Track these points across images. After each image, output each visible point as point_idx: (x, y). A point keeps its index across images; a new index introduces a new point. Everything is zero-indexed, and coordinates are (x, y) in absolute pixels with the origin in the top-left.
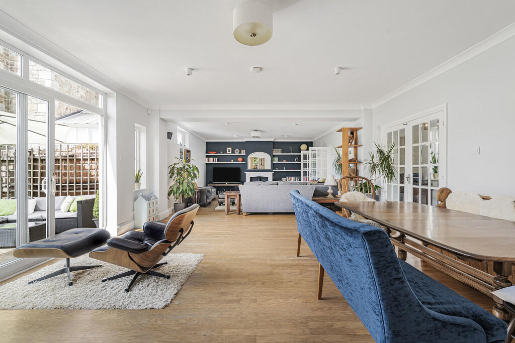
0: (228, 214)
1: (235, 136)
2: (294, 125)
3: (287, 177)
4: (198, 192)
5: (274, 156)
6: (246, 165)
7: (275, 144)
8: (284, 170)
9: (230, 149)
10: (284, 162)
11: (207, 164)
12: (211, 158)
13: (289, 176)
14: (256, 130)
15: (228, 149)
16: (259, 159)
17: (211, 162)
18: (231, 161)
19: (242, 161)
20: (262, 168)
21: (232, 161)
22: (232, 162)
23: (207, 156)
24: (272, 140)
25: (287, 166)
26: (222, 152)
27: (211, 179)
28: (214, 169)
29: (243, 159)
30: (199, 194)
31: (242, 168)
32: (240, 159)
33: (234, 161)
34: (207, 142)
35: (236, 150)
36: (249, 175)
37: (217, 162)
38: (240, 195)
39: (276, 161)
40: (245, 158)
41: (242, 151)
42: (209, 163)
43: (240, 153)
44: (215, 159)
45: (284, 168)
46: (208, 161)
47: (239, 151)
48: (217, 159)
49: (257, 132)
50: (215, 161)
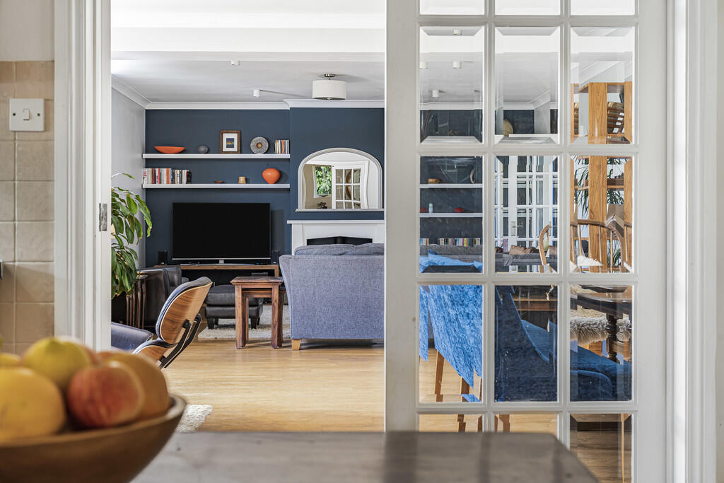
0: (243, 346)
1: (256, 93)
4: (142, 281)
6: (292, 193)
9: (235, 136)
10: (432, 184)
11: (147, 190)
12: (164, 171)
14: (331, 77)
15: (226, 136)
16: (339, 172)
17: (164, 185)
18: (237, 182)
19: (276, 182)
20: (349, 205)
21: (242, 179)
22: (242, 184)
23: (149, 163)
25: (443, 199)
26: (202, 149)
27: (165, 245)
28: (178, 208)
29: (281, 173)
30: (144, 286)
31: (275, 207)
32: (270, 174)
33: (247, 181)
34: (147, 111)
35: (258, 139)
36: (301, 232)
37: (184, 185)
38: (282, 287)
40: (286, 171)
41: (278, 144)
42: (157, 186)
43: (268, 152)
44: (177, 172)
45: (431, 205)
46: (154, 182)
47: (266, 145)
48: (185, 172)
49: (332, 82)
50: (178, 179)
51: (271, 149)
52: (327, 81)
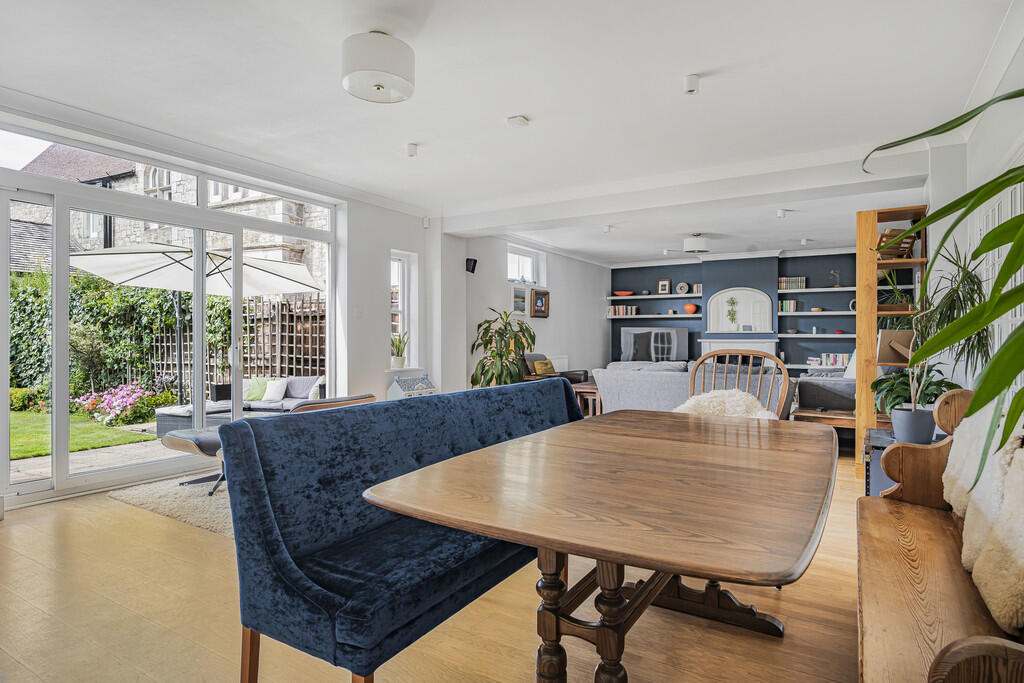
1: (665, 252)
2: (780, 213)
3: (824, 355)
5: (782, 297)
6: (704, 321)
7: (783, 265)
8: (814, 335)
9: (667, 283)
10: (815, 312)
11: (613, 320)
12: (621, 307)
13: (828, 351)
14: (697, 235)
15: (661, 283)
17: (622, 316)
18: (667, 313)
21: (671, 311)
22: (671, 315)
23: (614, 303)
24: (776, 253)
25: (822, 323)
26: (644, 292)
29: (697, 307)
32: (690, 307)
33: (674, 313)
34: (613, 270)
35: (682, 284)
36: (709, 348)
37: (634, 316)
39: (789, 308)
40: (700, 305)
41: (695, 287)
42: (617, 317)
43: (688, 292)
44: (629, 308)
45: (814, 328)
46: (615, 314)
47: (687, 288)
48: (634, 308)
49: (698, 238)
50: (629, 312)
51: (690, 290)
52: (696, 238)
